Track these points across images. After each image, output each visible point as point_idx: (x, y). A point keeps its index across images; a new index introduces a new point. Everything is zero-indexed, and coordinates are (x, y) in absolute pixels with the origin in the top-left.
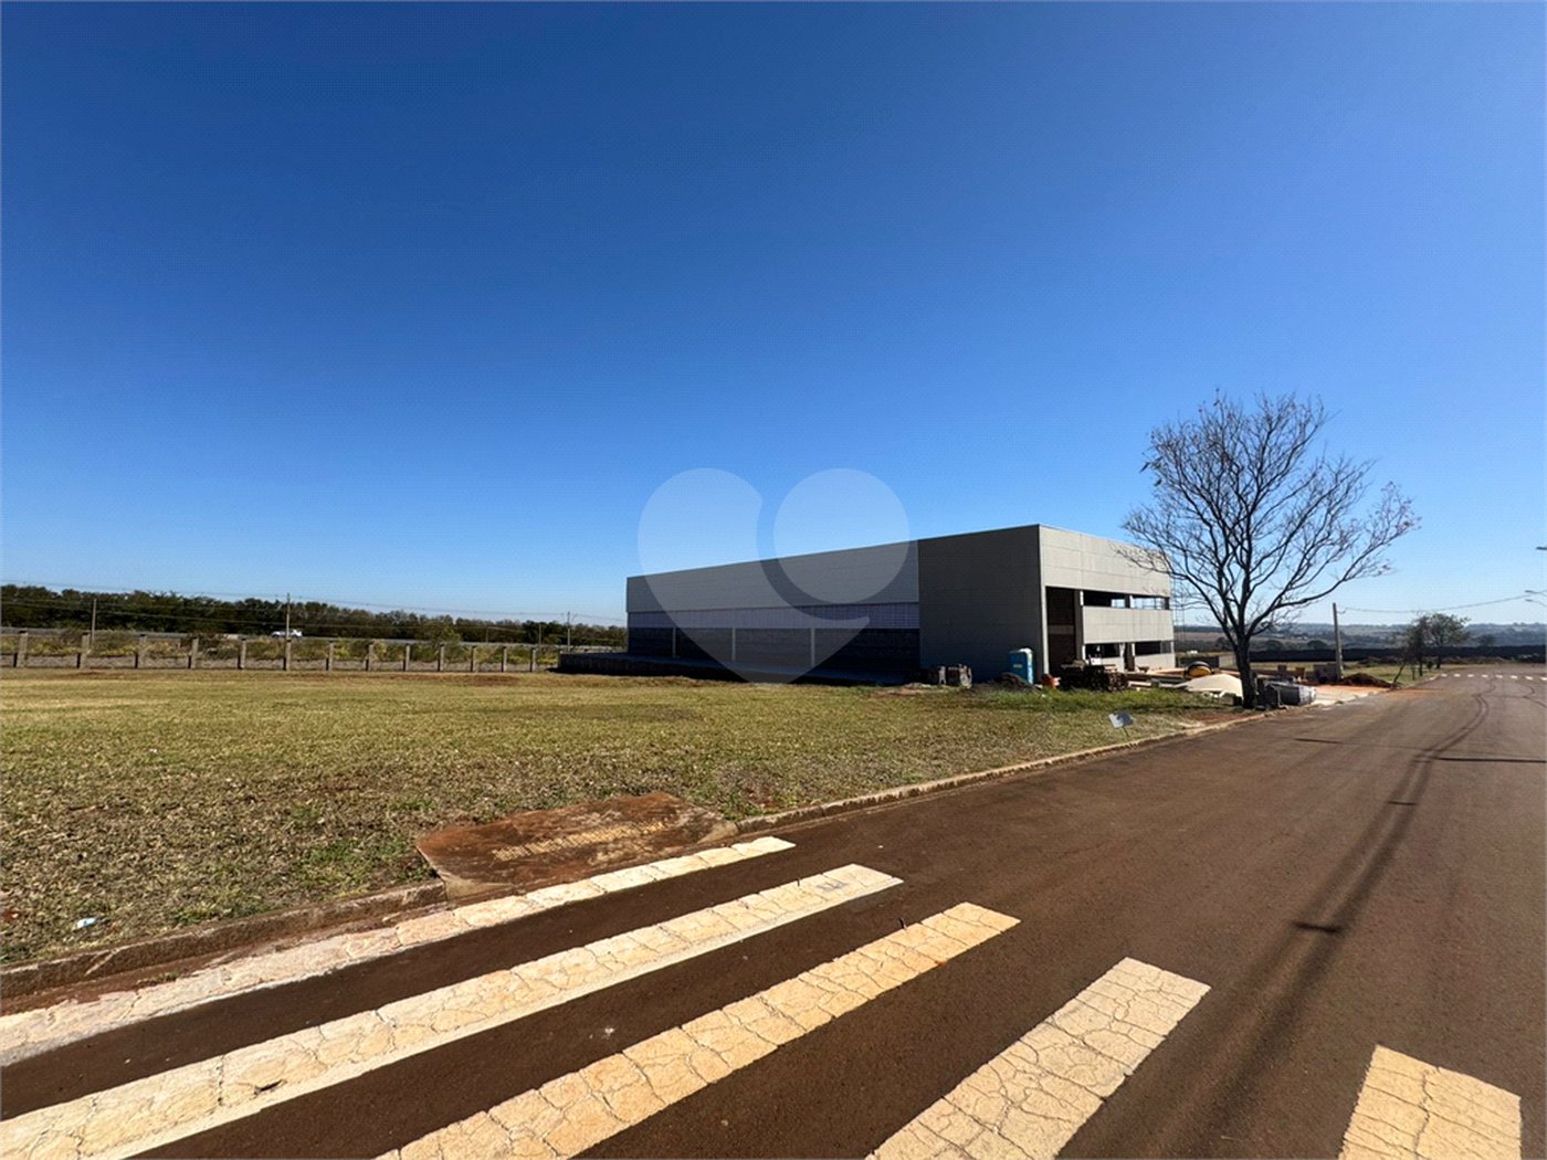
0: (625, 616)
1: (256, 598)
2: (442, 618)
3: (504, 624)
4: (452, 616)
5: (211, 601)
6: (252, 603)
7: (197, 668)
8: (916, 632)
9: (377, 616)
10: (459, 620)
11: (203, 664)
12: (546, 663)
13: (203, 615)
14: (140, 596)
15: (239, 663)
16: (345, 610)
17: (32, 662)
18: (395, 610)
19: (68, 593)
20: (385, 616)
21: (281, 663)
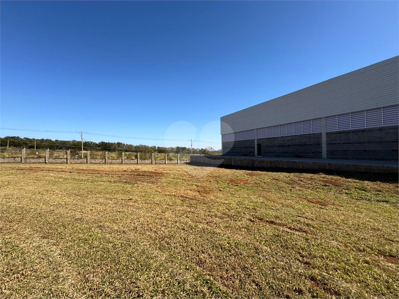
1: (104, 141)
2: (153, 147)
5: (92, 142)
6: (103, 143)
9: (135, 146)
12: (184, 160)
14: (74, 141)
15: (45, 161)
16: (127, 145)
18: (140, 144)
19: (56, 141)
20: (138, 146)
21: (65, 161)
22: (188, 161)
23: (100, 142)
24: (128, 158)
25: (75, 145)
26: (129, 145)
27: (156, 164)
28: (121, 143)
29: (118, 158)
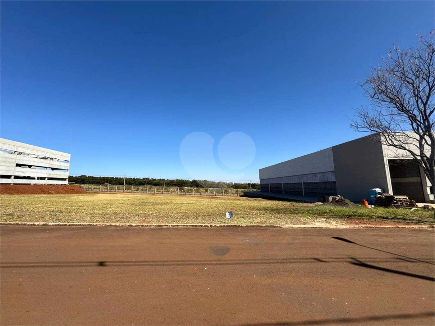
0: (259, 180)
2: (230, 183)
3: (245, 184)
4: (233, 182)
7: (171, 194)
8: (334, 183)
10: (235, 183)
11: (172, 193)
13: (186, 183)
14: (177, 180)
17: (149, 192)
19: (168, 180)
22: (242, 195)
23: (193, 180)
24: (211, 192)
25: (178, 183)
26: (213, 182)
27: (225, 196)
28: (207, 181)
29: (205, 192)
